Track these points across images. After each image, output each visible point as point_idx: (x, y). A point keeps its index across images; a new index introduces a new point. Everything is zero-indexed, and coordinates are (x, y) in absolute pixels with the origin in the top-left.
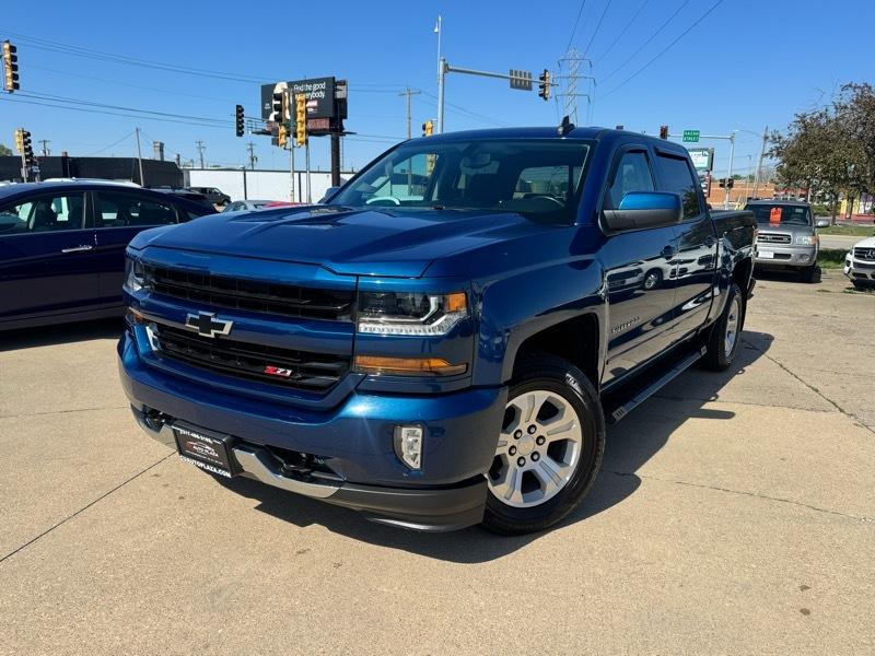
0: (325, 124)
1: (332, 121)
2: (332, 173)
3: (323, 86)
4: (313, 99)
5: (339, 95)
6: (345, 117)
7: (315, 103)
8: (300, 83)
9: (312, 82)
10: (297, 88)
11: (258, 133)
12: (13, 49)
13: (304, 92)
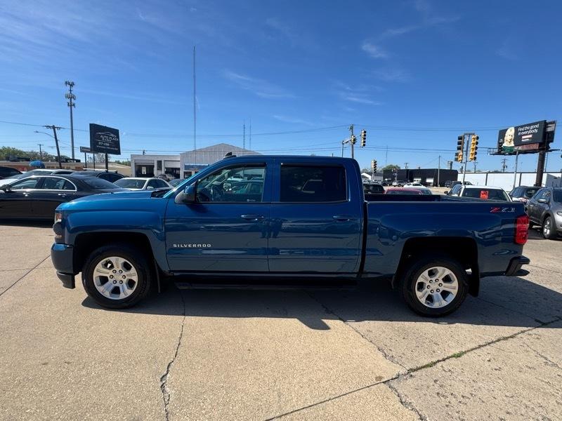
0: (536, 146)
1: (541, 144)
2: (537, 173)
3: (537, 126)
4: (530, 134)
5: (549, 130)
6: (552, 141)
7: (531, 136)
8: (522, 127)
9: (530, 125)
10: (520, 129)
11: (494, 154)
12: (365, 132)
13: (525, 131)
